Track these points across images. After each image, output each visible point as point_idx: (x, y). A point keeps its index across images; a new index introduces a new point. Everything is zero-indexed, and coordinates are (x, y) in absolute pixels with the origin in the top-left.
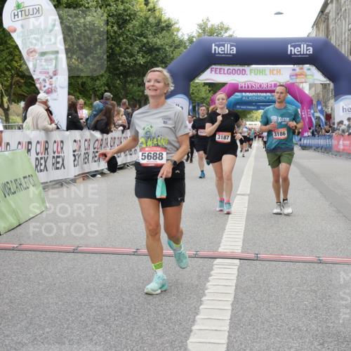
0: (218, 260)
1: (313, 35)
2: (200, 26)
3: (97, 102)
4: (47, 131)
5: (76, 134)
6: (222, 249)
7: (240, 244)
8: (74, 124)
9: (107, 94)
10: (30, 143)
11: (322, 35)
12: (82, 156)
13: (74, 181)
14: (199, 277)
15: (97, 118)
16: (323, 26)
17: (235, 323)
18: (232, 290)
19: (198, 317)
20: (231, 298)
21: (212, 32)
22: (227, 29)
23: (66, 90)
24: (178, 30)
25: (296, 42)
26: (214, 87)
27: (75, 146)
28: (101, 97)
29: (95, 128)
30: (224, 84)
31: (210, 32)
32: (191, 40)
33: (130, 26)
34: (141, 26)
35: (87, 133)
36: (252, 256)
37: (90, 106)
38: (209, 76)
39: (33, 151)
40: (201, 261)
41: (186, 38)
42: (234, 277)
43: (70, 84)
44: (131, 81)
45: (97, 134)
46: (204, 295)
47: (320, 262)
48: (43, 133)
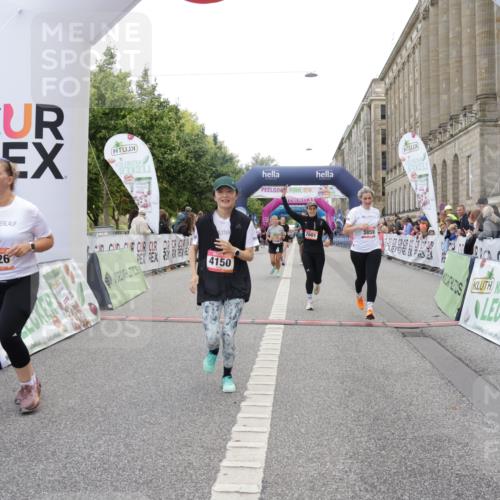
0: (269, 326)
1: (334, 164)
2: (254, 158)
3: (180, 213)
4: (145, 235)
5: (166, 237)
6: (272, 317)
7: (285, 313)
8: (164, 229)
9: (188, 208)
10: (133, 244)
11: (340, 165)
12: (171, 253)
13: (165, 269)
14: (255, 338)
15: (181, 225)
16: (340, 158)
17: (281, 370)
18: (279, 347)
19: (255, 366)
20: (278, 353)
21: (262, 162)
22: (273, 161)
23: (158, 206)
24: (238, 161)
25: (322, 169)
26: (265, 201)
27: (165, 245)
28: (183, 210)
29: (179, 232)
30: (271, 199)
31: (260, 162)
32: (247, 169)
33: (204, 159)
34: (212, 159)
35: (174, 236)
36: (293, 322)
37: (176, 216)
38: (260, 193)
39: (135, 250)
40: (256, 326)
41: (244, 167)
42: (280, 338)
43: (161, 201)
44: (206, 198)
45: (181, 237)
46: (259, 350)
47: (341, 325)
48: (142, 237)
